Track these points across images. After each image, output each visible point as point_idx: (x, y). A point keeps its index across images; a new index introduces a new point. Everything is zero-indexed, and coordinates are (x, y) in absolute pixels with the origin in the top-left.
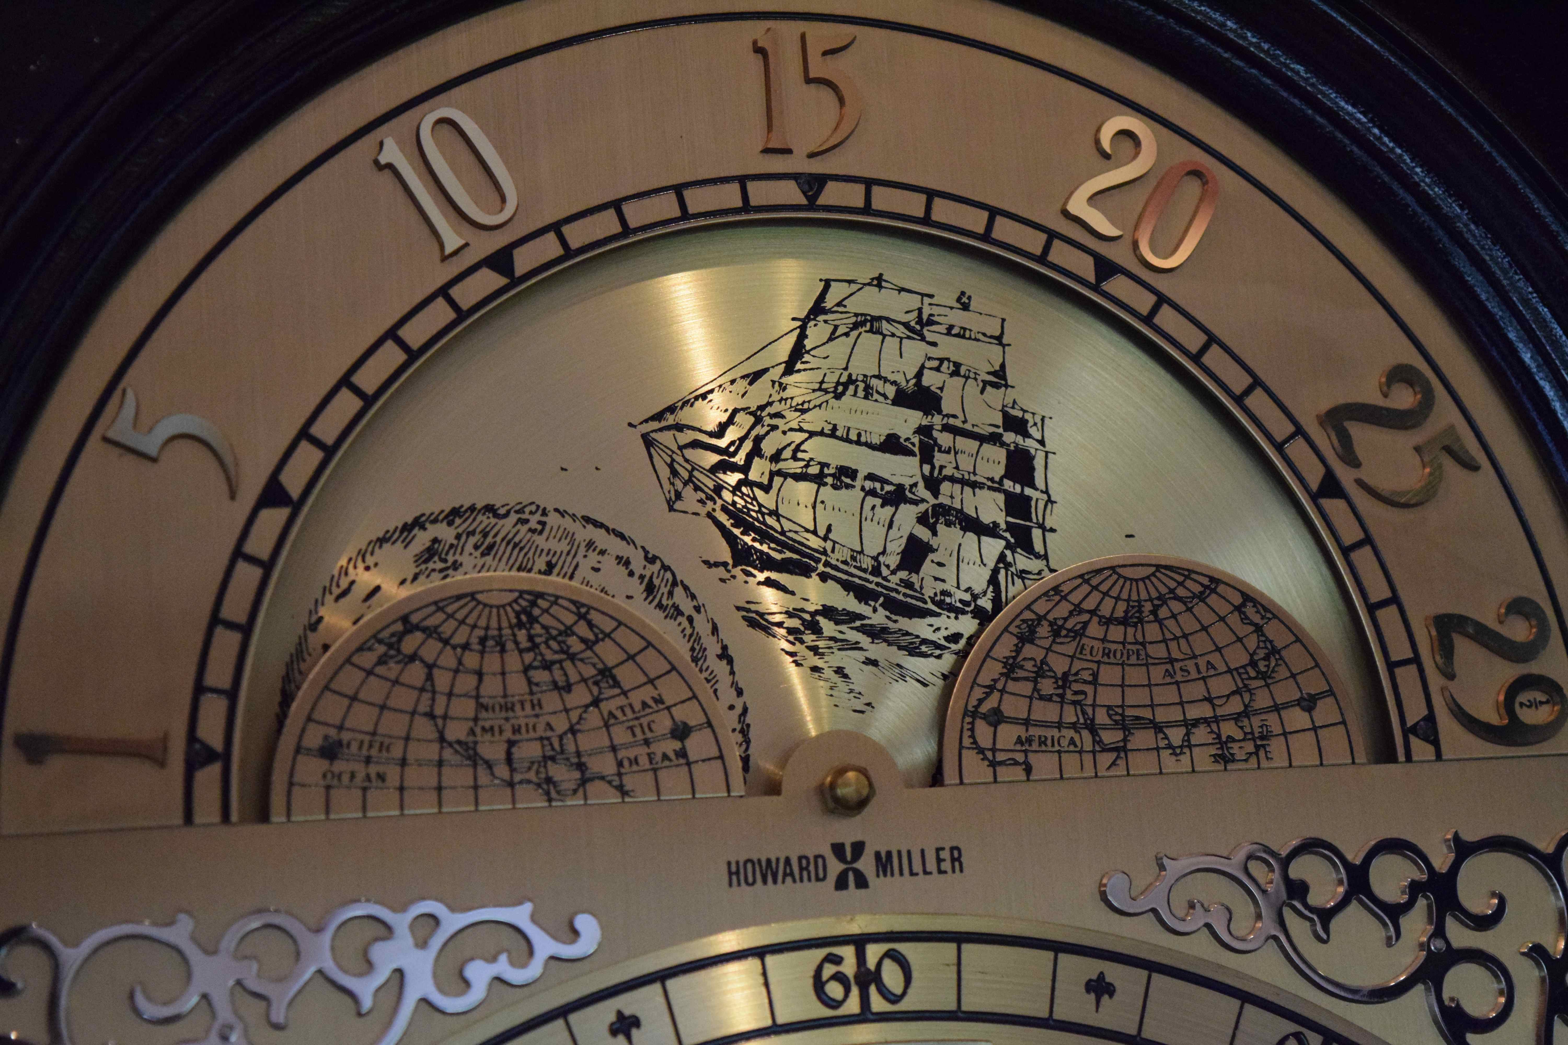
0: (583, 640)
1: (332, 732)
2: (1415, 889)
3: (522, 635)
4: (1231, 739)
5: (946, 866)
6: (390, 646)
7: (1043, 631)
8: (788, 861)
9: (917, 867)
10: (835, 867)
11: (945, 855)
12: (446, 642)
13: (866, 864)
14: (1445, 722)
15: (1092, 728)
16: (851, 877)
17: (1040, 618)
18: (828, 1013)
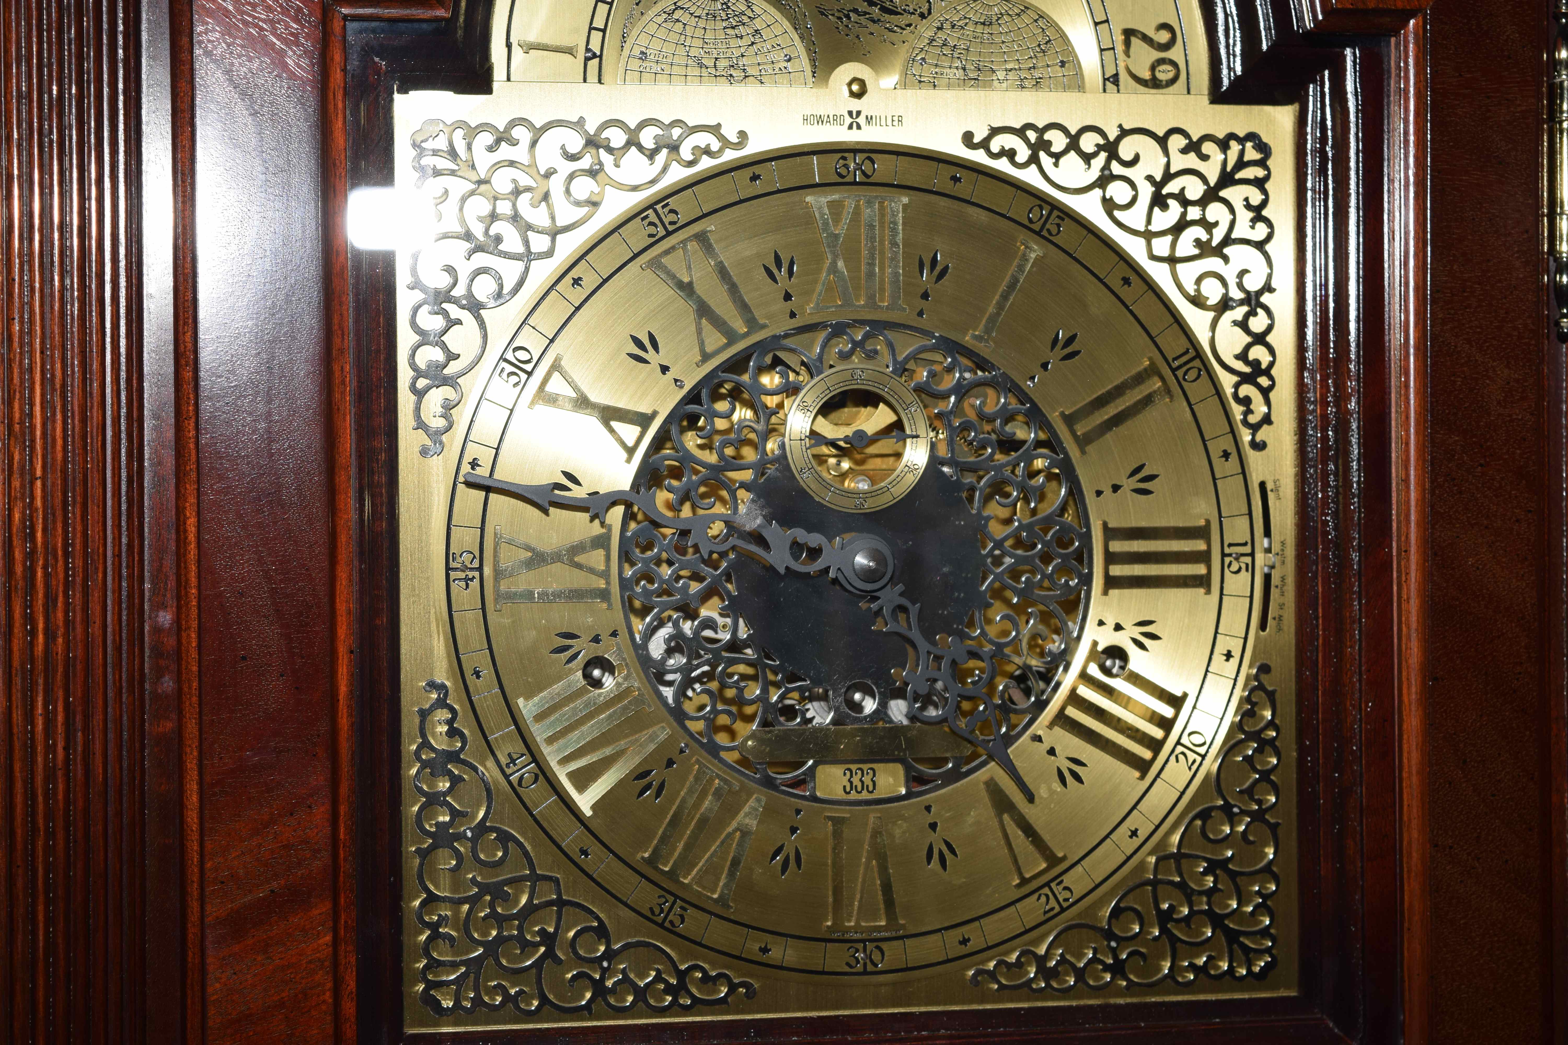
0: (750, 17)
1: (644, 50)
2: (1100, 148)
3: (723, 15)
4: (1026, 78)
5: (895, 123)
6: (669, 14)
7: (947, 26)
8: (828, 116)
9: (883, 123)
10: (848, 120)
11: (896, 119)
12: (692, 14)
13: (861, 120)
14: (1124, 77)
15: (964, 69)
16: (855, 124)
17: (947, 20)
18: (840, 180)
